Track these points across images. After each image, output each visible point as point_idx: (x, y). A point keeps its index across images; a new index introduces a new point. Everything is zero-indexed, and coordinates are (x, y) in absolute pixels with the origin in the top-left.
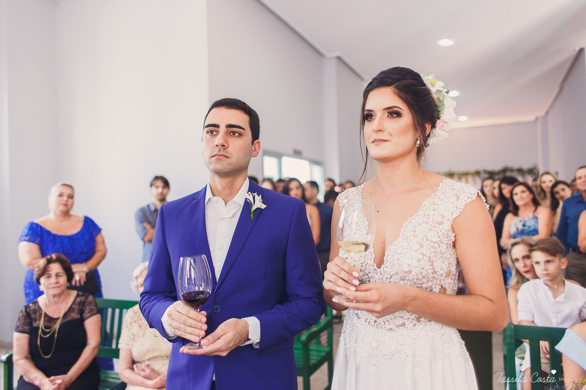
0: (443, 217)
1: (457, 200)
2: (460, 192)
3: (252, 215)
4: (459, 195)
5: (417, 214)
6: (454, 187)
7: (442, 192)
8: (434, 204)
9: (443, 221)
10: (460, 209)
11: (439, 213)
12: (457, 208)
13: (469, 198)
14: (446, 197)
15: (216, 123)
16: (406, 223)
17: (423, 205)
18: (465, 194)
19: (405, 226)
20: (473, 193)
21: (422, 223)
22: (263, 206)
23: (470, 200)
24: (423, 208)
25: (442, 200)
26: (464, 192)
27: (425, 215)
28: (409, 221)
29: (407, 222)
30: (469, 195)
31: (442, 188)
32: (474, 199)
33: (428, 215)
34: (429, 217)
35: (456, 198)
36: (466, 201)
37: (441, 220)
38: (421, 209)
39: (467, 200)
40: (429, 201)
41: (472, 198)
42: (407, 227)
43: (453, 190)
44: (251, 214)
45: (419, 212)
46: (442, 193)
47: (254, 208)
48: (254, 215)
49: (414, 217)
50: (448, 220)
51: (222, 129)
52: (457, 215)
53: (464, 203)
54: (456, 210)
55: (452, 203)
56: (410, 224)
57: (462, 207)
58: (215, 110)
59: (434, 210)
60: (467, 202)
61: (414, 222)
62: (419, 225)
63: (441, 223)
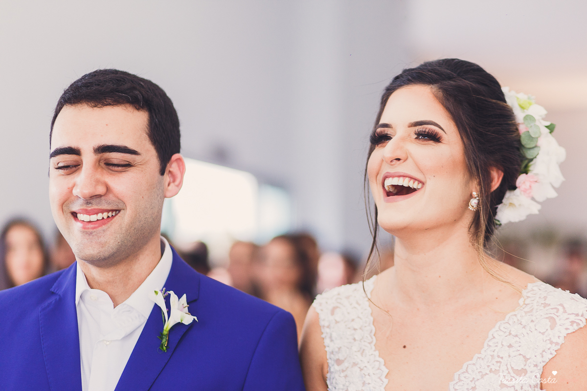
0: (526, 359)
1: (552, 328)
2: (558, 310)
3: (164, 340)
4: (555, 317)
5: (479, 356)
6: (547, 302)
7: (527, 309)
8: (510, 334)
9: (527, 367)
10: (557, 344)
11: (519, 353)
12: (551, 343)
13: (572, 322)
14: (532, 321)
15: (74, 145)
16: (459, 373)
17: (490, 336)
18: (566, 316)
19: (457, 380)
20: (580, 314)
21: (488, 372)
22: (188, 319)
23: (576, 327)
24: (490, 344)
25: (524, 327)
26: (565, 312)
27: (492, 356)
28: (464, 369)
29: (461, 371)
30: (572, 318)
31: (527, 302)
32: (582, 325)
33: (498, 356)
34: (500, 360)
35: (549, 324)
36: (567, 329)
37: (523, 366)
38: (485, 345)
39: (570, 327)
40: (502, 328)
41: (578, 324)
42: (460, 380)
43: (544, 307)
44: (162, 338)
45: (483, 351)
46: (526, 313)
47: (168, 325)
48: (168, 341)
49: (474, 361)
50: (536, 366)
51: (88, 158)
52: (551, 356)
53: (564, 333)
54: (549, 346)
55: (543, 334)
56: (466, 375)
57: (561, 341)
58: (67, 110)
59: (510, 346)
60: (569, 331)
61: (473, 371)
62: (482, 377)
63: (523, 372)
